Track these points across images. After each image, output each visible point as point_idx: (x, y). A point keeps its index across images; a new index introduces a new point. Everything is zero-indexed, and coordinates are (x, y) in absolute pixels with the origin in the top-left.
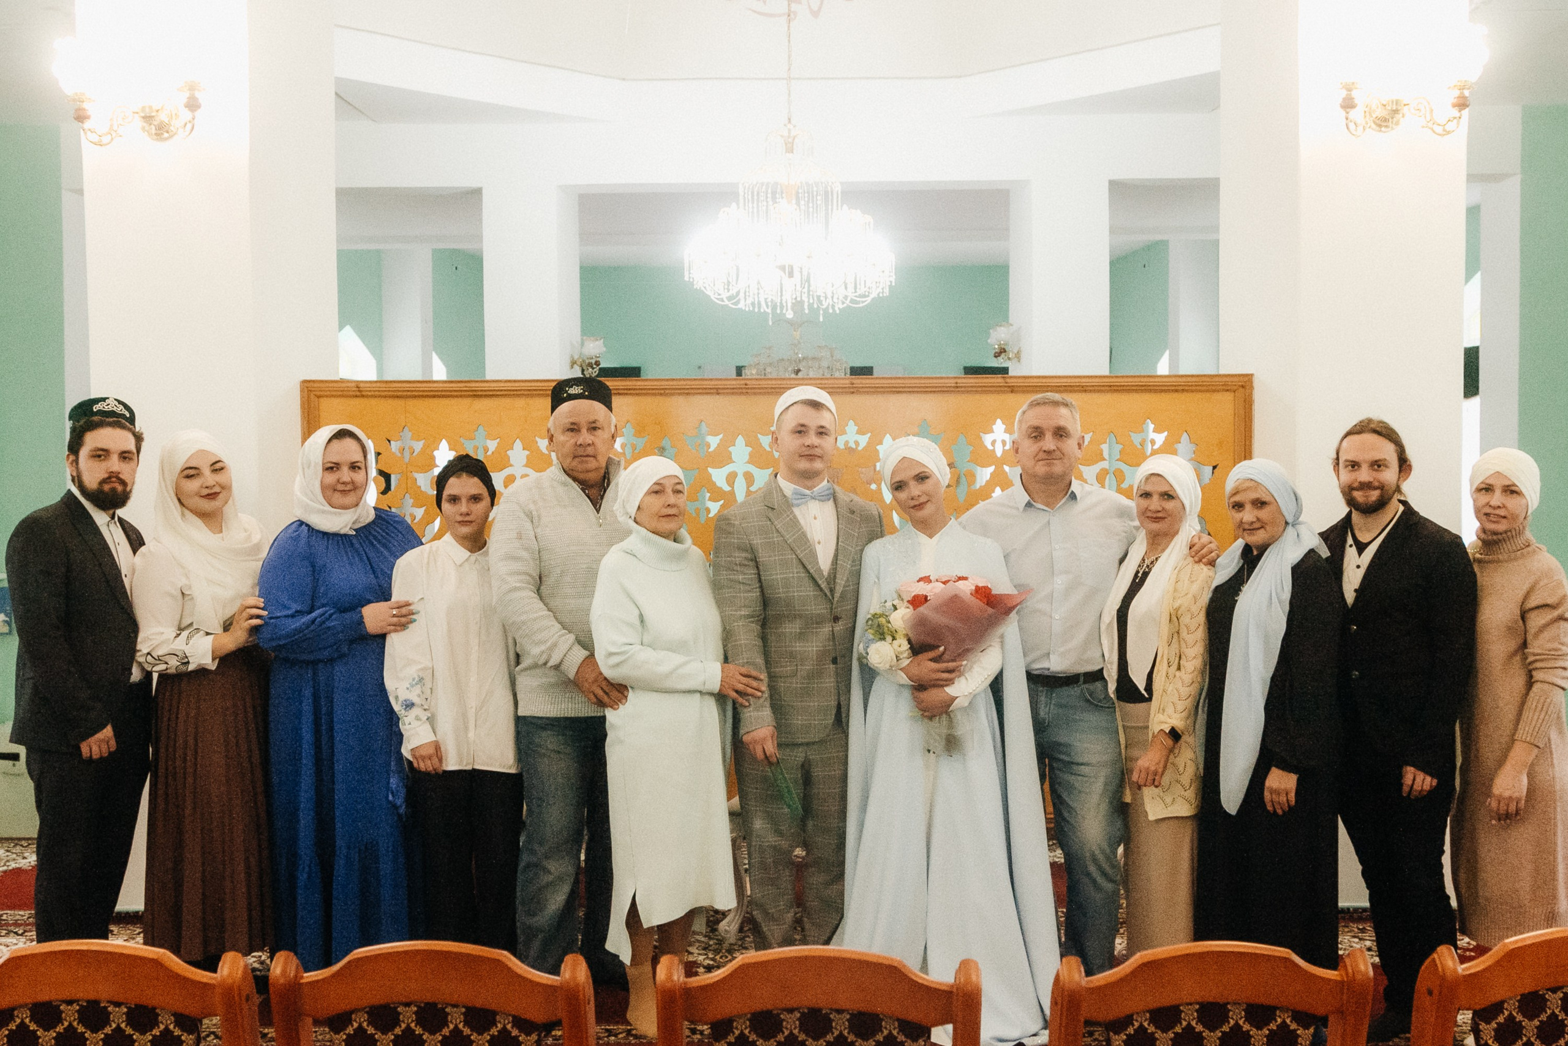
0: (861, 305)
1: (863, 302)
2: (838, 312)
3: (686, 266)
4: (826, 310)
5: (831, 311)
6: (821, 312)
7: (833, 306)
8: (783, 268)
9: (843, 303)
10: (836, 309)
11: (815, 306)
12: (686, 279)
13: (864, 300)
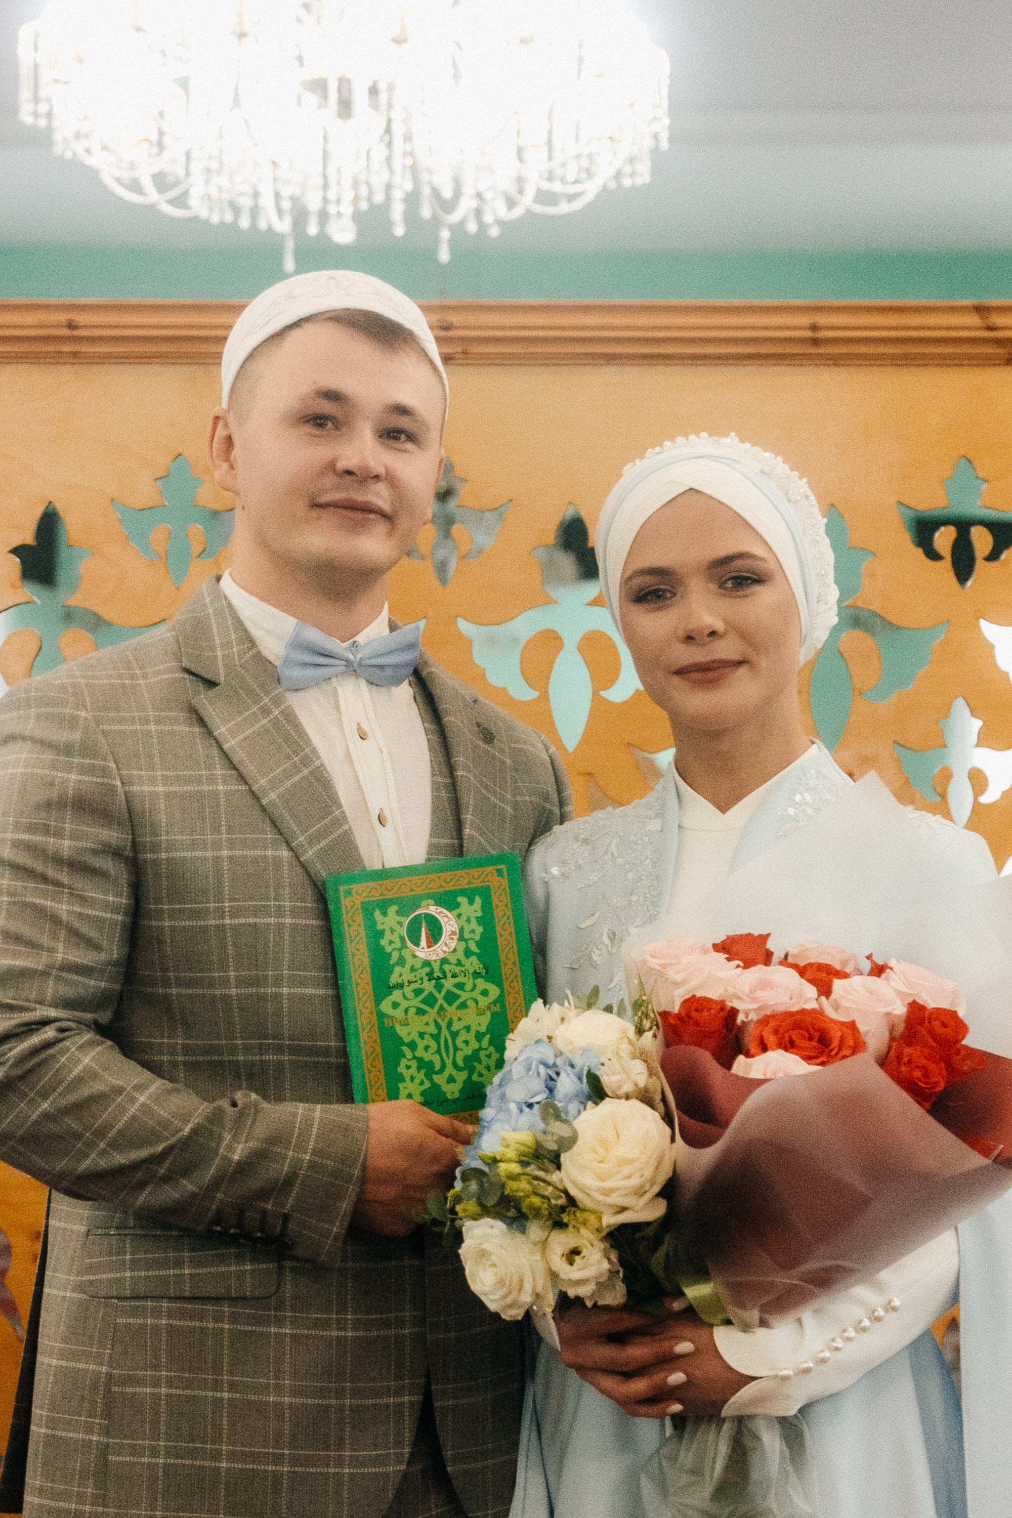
0: (564, 208)
1: (572, 198)
2: (494, 232)
3: (25, 71)
4: (458, 229)
5: (472, 227)
6: (445, 234)
7: (478, 213)
8: (319, 86)
9: (511, 203)
10: (488, 218)
11: (426, 212)
12: (26, 118)
13: (572, 189)
